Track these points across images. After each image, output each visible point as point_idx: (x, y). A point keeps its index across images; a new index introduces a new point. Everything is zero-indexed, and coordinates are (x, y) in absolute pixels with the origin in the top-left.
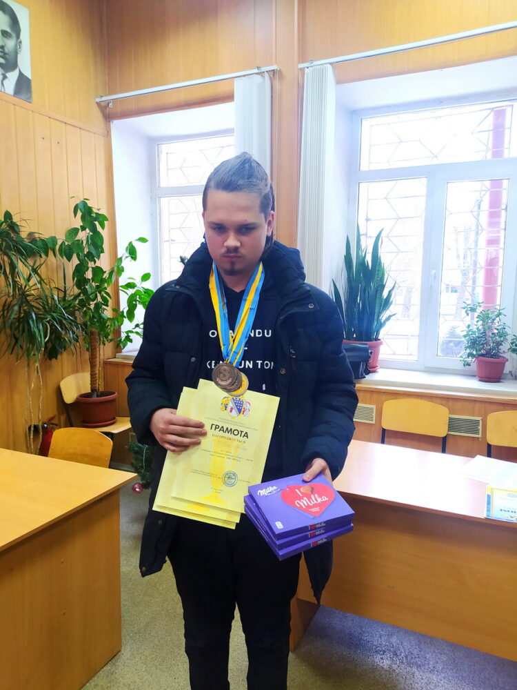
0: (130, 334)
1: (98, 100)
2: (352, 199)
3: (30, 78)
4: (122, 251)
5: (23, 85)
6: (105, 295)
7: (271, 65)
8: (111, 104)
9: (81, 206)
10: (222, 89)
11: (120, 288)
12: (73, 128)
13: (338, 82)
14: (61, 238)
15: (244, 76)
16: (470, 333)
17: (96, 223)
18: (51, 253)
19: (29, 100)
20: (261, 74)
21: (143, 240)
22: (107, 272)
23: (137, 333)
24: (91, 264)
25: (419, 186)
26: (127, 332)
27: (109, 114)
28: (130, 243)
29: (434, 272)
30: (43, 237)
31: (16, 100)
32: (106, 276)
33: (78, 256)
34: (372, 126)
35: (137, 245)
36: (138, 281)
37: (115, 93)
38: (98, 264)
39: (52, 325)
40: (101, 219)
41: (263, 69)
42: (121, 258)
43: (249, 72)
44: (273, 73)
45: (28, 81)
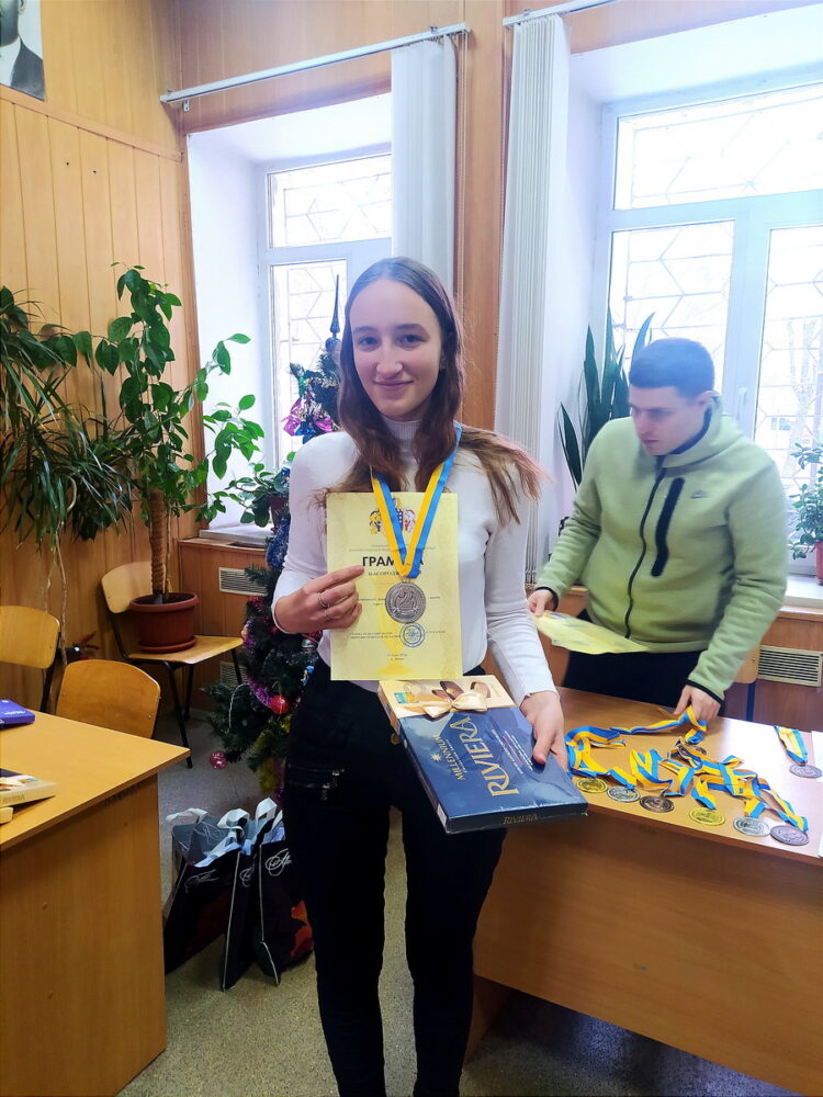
0: (221, 498)
1: (164, 98)
2: (600, 262)
3: (40, 55)
4: (206, 357)
5: (28, 71)
6: (176, 432)
7: (456, 22)
8: (186, 106)
9: (129, 279)
10: (372, 70)
11: (205, 422)
12: (123, 147)
13: (575, 49)
14: (99, 334)
15: (409, 44)
16: (807, 499)
17: (158, 309)
18: (80, 360)
19: (39, 94)
20: (438, 39)
21: (241, 338)
22: (181, 393)
23: (233, 496)
24: (152, 380)
26: (217, 495)
27: (184, 122)
28: (221, 345)
29: (743, 390)
30: (68, 333)
32: (179, 399)
33: (129, 366)
34: (636, 131)
35: (231, 347)
36: (233, 409)
37: (194, 85)
38: (165, 379)
39: (81, 488)
40: (169, 301)
41: (441, 31)
42: (204, 369)
43: (417, 37)
44: (459, 38)
45: (37, 62)
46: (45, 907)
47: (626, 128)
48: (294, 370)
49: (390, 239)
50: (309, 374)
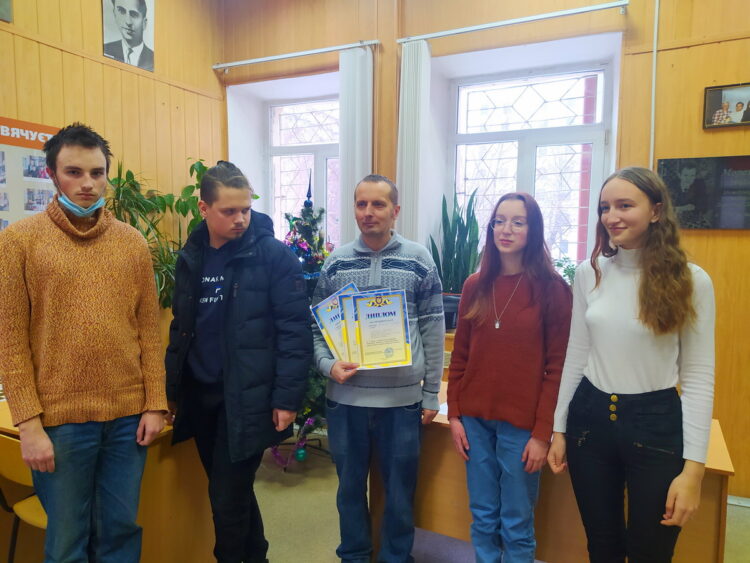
1: (215, 67)
2: (450, 160)
3: (153, 49)
5: (147, 58)
7: (372, 39)
8: (227, 71)
9: (197, 167)
10: (329, 60)
12: (192, 94)
13: (433, 56)
14: (178, 195)
15: (348, 48)
18: (168, 209)
19: (151, 69)
20: (363, 47)
25: (511, 149)
27: (225, 81)
30: (161, 195)
31: (140, 71)
33: (193, 212)
34: (468, 94)
37: (230, 62)
39: (167, 276)
41: (365, 43)
43: (353, 45)
44: (374, 47)
45: (151, 53)
47: (463, 93)
48: (287, 217)
49: (337, 145)
50: (295, 219)
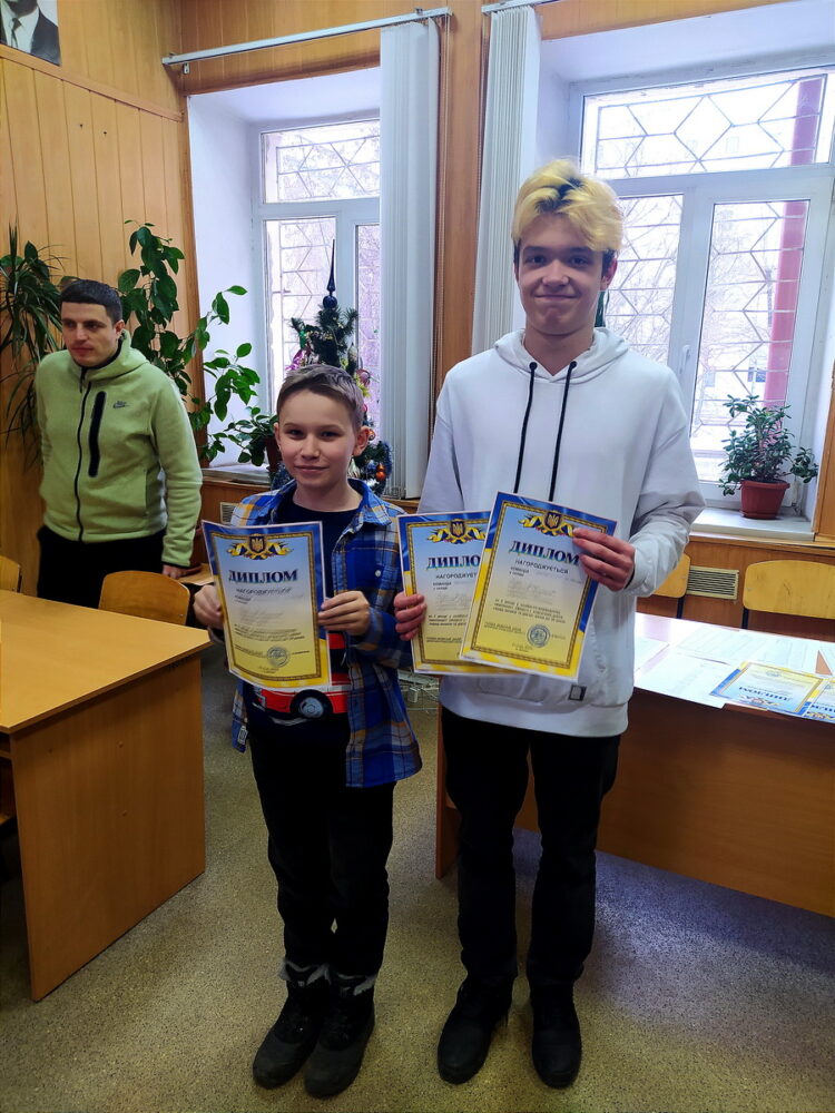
0: (221, 439)
1: (166, 60)
3: (56, 24)
4: (206, 308)
5: (46, 37)
6: (181, 377)
7: (438, 5)
8: (186, 68)
9: (140, 236)
10: (361, 46)
11: (205, 367)
12: (129, 108)
13: (545, 37)
15: (396, 24)
16: (736, 444)
17: (165, 262)
19: (55, 59)
20: (422, 21)
21: (238, 290)
22: (184, 341)
23: (231, 437)
24: (159, 328)
25: (671, 208)
26: (217, 436)
27: (185, 85)
28: (220, 295)
29: (686, 347)
32: (182, 346)
33: (139, 316)
34: (600, 109)
35: (229, 298)
36: (231, 356)
37: (195, 50)
38: (169, 327)
40: (173, 255)
41: (426, 14)
42: (205, 318)
43: (404, 17)
44: (442, 21)
45: (53, 29)
46: (121, 746)
47: (591, 107)
48: (295, 324)
49: (377, 199)
50: (309, 328)
